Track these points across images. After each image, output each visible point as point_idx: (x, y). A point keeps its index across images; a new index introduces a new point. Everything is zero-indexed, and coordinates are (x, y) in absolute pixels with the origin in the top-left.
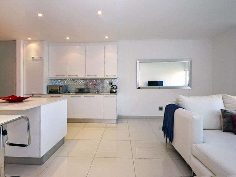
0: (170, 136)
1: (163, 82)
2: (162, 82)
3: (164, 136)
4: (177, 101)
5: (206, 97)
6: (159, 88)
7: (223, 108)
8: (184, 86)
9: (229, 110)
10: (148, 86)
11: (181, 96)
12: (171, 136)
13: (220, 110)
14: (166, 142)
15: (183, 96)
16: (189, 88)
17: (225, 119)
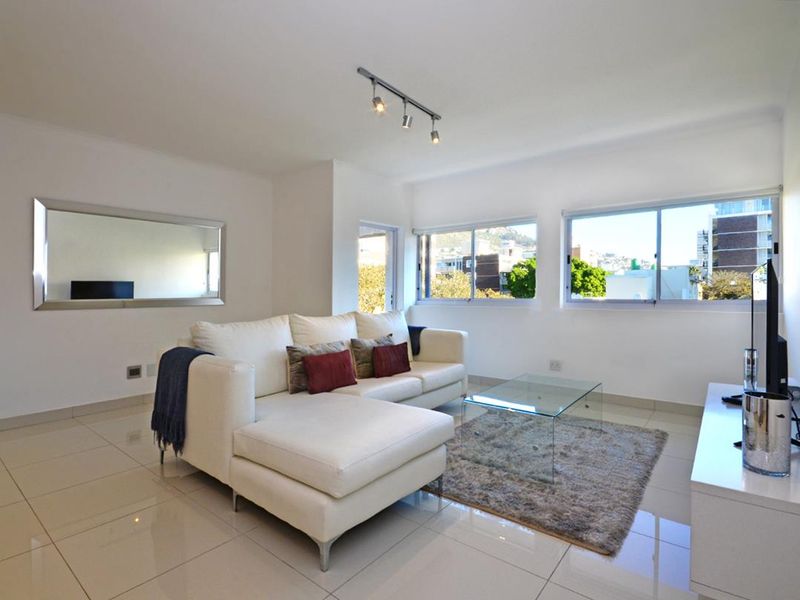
0: (178, 433)
1: (132, 283)
2: (131, 285)
3: (157, 442)
4: (194, 337)
5: (261, 322)
6: (124, 306)
7: (291, 344)
8: (202, 298)
9: (300, 347)
10: (72, 298)
11: (205, 324)
12: (181, 433)
13: (285, 349)
14: (162, 462)
15: (209, 324)
16: (219, 302)
17: (294, 366)
